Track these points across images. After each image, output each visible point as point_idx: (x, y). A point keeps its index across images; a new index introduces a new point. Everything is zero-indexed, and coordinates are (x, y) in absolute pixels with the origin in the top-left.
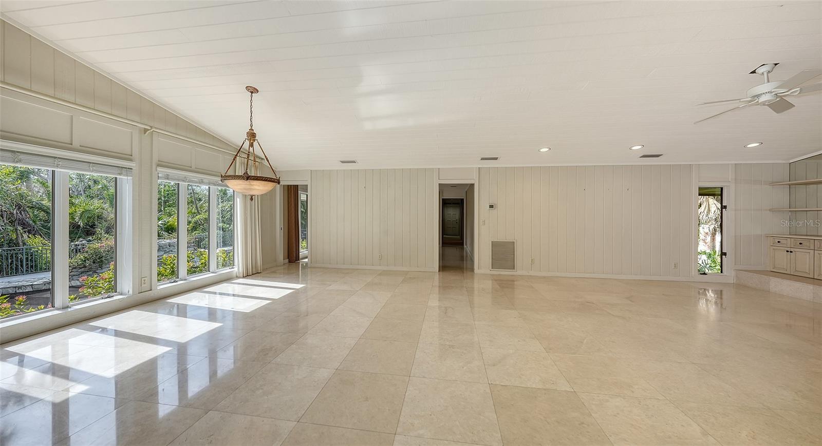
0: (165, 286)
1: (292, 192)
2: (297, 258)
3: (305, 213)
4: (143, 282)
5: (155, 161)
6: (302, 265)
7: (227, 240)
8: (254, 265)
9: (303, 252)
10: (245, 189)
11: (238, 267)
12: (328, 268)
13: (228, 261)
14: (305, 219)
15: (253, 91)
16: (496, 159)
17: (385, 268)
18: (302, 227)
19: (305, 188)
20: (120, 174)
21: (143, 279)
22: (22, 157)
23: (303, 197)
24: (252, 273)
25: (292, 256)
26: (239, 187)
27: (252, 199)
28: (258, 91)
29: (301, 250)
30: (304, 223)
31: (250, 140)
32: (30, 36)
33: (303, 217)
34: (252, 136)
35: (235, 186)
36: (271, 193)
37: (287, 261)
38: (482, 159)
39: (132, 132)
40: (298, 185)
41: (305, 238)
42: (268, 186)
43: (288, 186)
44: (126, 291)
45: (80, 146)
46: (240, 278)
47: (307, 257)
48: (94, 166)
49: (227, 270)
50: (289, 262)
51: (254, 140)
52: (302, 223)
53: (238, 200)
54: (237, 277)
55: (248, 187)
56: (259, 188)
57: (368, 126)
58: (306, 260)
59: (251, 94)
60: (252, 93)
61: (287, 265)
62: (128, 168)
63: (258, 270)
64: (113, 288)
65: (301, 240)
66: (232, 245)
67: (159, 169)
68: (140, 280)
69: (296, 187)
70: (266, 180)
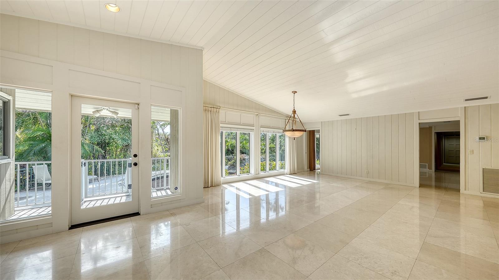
0: (262, 174)
1: (312, 134)
2: (314, 169)
3: (318, 145)
5: (260, 126)
6: (317, 173)
7: (282, 158)
8: (294, 170)
9: (317, 166)
10: (292, 135)
11: (287, 170)
12: (332, 176)
13: (282, 167)
14: (318, 148)
15: (295, 92)
16: (486, 98)
17: (372, 180)
18: (317, 153)
19: (318, 131)
23: (317, 136)
24: (293, 173)
25: (312, 168)
26: (290, 134)
27: (294, 139)
28: (297, 92)
29: (316, 165)
30: (318, 150)
31: (294, 114)
33: (318, 147)
34: (294, 112)
35: (288, 134)
36: (302, 136)
38: (466, 100)
39: (254, 116)
40: (314, 130)
41: (318, 158)
42: (301, 133)
43: (309, 131)
44: (252, 173)
46: (288, 174)
47: (319, 169)
49: (282, 170)
50: (310, 170)
51: (295, 114)
52: (317, 150)
53: (287, 139)
54: (287, 174)
55: (293, 134)
56: (297, 134)
57: (355, 96)
58: (319, 170)
60: (294, 93)
61: (309, 172)
62: (253, 129)
63: (295, 172)
64: (248, 172)
65: (316, 160)
66: (284, 160)
67: (261, 128)
68: (256, 170)
69: (313, 131)
70: (301, 131)
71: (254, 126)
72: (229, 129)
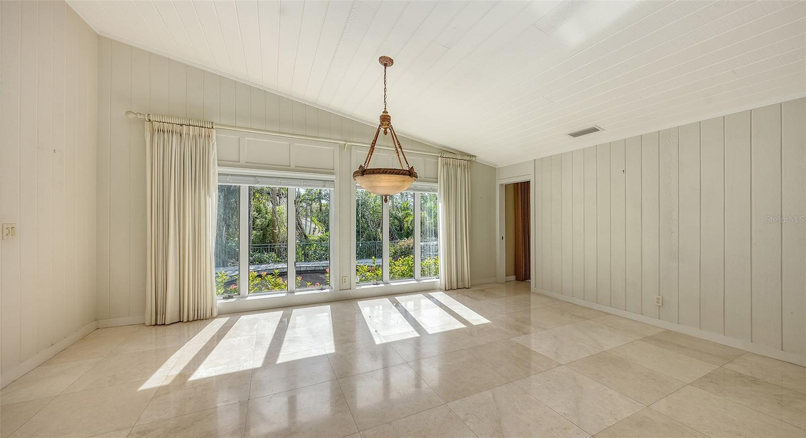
0: (365, 287)
4: (344, 281)
8: (461, 279)
15: (386, 62)
20: (324, 186)
21: (344, 278)
22: (259, 179)
24: (458, 287)
31: (383, 125)
32: (265, 91)
34: (385, 119)
37: (513, 278)
39: (334, 149)
45: (296, 167)
48: (305, 182)
49: (432, 279)
50: (517, 279)
53: (440, 204)
54: (435, 289)
59: (383, 67)
60: (385, 65)
61: (513, 283)
62: (331, 181)
63: (465, 285)
68: (341, 279)
71: (333, 174)
72: (252, 179)
